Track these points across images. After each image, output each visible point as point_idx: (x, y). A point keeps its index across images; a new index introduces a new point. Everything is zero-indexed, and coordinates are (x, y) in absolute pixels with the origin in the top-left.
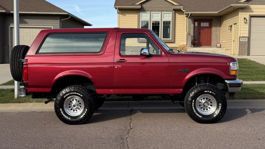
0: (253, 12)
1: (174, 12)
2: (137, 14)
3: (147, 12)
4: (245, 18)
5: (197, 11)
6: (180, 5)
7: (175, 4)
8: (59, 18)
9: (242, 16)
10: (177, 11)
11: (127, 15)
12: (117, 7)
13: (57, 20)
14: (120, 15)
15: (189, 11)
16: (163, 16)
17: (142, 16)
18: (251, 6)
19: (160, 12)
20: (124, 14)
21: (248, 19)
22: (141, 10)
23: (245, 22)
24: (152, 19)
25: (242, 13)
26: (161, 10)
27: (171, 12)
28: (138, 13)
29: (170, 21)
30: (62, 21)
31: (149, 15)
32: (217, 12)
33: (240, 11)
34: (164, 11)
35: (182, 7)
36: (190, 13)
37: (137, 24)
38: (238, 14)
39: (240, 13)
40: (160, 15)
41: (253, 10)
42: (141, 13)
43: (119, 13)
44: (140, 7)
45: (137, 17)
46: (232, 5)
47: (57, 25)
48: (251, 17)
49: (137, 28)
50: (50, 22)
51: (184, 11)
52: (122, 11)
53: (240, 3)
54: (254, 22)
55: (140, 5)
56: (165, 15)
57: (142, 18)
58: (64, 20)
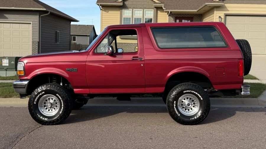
0: (228, 11)
1: (155, 9)
2: (119, 11)
3: (130, 9)
4: (220, 17)
5: (177, 9)
6: (162, 3)
7: (157, 2)
8: (38, 13)
9: (217, 14)
10: (158, 8)
11: (110, 12)
12: (99, 4)
13: (36, 15)
14: (103, 11)
15: (169, 9)
16: (145, 14)
17: (124, 13)
18: (227, 5)
19: (142, 10)
20: (107, 11)
21: (223, 17)
22: (123, 7)
23: (220, 20)
24: (134, 16)
25: (217, 12)
26: (144, 7)
27: (153, 10)
28: (121, 10)
29: (152, 19)
30: (41, 17)
31: (131, 12)
32: (196, 11)
33: (215, 9)
34: (146, 8)
35: (163, 5)
36: (170, 11)
37: (119, 21)
38: (214, 12)
39: (215, 12)
40: (142, 12)
41: (228, 9)
42: (123, 10)
43: (102, 10)
44: (122, 4)
45: (120, 14)
46: (207, 4)
47: (35, 20)
48: (226, 15)
49: (119, 24)
50: (29, 18)
51: (164, 9)
52: (105, 7)
53: (215, 2)
54: (229, 21)
55: (123, 2)
56: (147, 12)
57: (124, 15)
58: (44, 16)
